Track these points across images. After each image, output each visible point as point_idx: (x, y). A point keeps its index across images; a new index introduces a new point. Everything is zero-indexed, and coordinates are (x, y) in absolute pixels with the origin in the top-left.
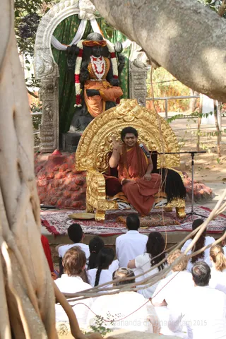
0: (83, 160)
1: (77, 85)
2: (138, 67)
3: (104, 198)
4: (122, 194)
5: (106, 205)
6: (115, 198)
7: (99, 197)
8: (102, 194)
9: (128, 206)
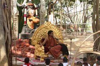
0: (34, 41)
1: (25, 18)
2: (42, 13)
3: (44, 53)
4: (49, 52)
5: (45, 55)
6: (47, 53)
7: (42, 53)
8: (43, 52)
9: (51, 56)
